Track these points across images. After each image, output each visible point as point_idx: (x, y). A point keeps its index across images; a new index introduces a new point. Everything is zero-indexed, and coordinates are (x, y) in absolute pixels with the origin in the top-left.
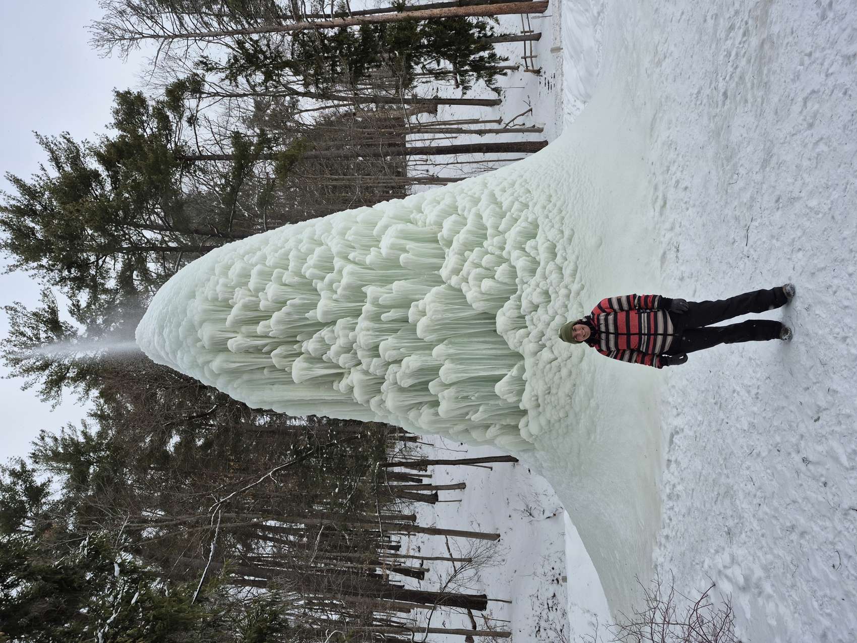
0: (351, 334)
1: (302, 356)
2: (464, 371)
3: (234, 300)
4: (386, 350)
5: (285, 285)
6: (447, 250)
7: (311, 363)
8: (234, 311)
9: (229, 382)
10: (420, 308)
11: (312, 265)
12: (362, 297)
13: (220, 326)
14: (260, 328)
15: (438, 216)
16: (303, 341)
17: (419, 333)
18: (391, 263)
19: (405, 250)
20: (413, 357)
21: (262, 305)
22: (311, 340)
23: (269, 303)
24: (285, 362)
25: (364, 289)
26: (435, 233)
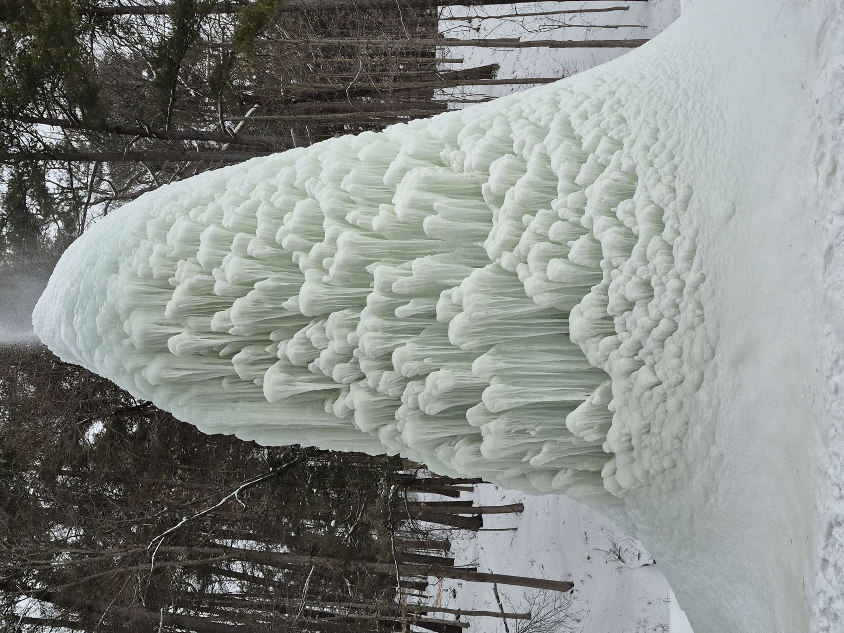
0: (350, 336)
1: (276, 364)
2: (519, 395)
3: (176, 279)
4: (402, 361)
5: (251, 257)
6: (495, 212)
7: (291, 374)
8: (177, 295)
9: (172, 397)
10: (455, 299)
11: (291, 229)
12: (367, 280)
13: (155, 317)
14: (215, 322)
15: (482, 156)
16: (279, 342)
17: (452, 337)
18: (412, 229)
19: (430, 210)
20: (443, 372)
21: (218, 287)
22: (291, 341)
23: (228, 285)
24: (252, 371)
25: (369, 268)
26: (478, 183)
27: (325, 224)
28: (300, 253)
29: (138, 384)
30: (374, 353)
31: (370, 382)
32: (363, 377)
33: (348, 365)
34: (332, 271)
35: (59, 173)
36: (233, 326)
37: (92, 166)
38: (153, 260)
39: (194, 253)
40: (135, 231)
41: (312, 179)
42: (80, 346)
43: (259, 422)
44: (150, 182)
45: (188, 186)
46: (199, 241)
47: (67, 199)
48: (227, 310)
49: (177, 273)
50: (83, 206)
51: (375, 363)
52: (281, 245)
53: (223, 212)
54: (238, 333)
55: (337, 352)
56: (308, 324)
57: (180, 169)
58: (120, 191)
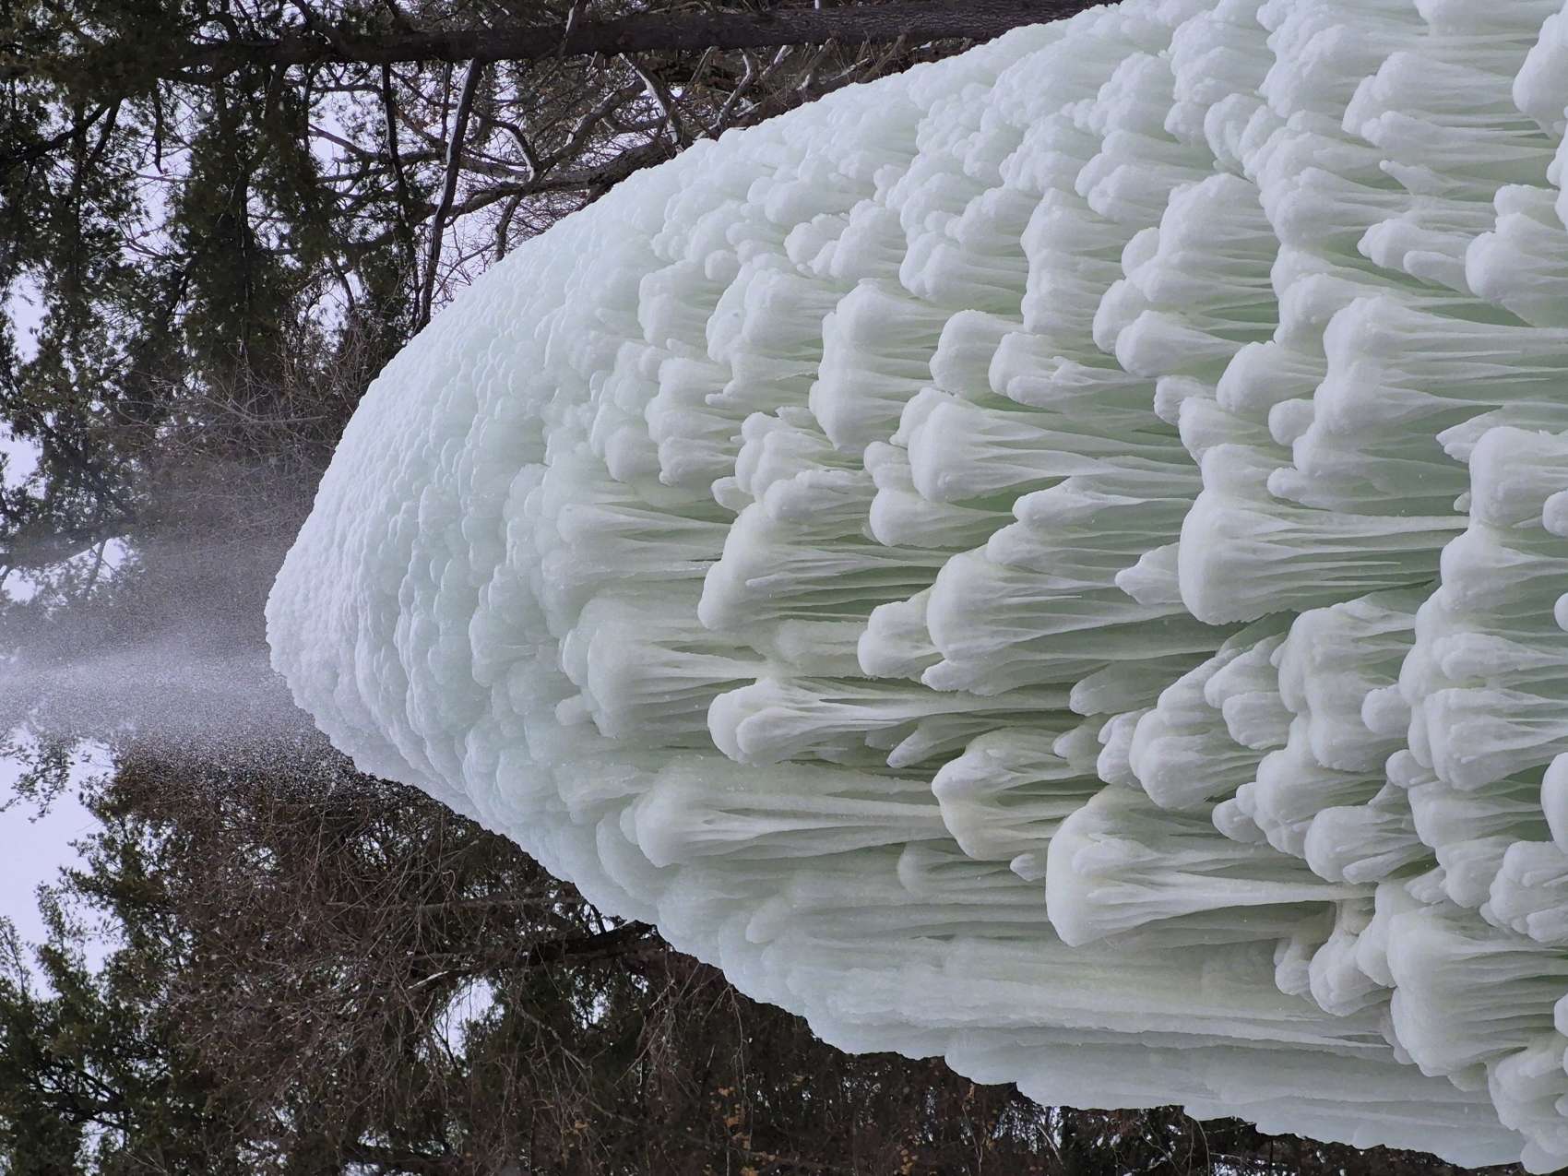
0: (1375, 701)
1: (1092, 801)
3: (738, 480)
7: (1151, 840)
8: (741, 541)
12: (1441, 486)
13: (668, 621)
14: (874, 641)
16: (1103, 718)
22: (1149, 719)
23: (920, 506)
24: (1004, 827)
25: (1451, 440)
27: (1278, 271)
28: (1185, 384)
29: (609, 861)
30: (1468, 770)
31: (1452, 881)
32: (1424, 863)
33: (1365, 814)
34: (1305, 449)
35: (352, 108)
36: (937, 658)
37: (460, 74)
38: (659, 412)
39: (800, 388)
40: (598, 312)
41: (1232, 99)
42: (418, 717)
43: (1032, 1016)
44: (651, 124)
45: (782, 142)
46: (819, 343)
47: (377, 194)
48: (916, 598)
49: (741, 463)
50: (430, 220)
51: (1474, 811)
52: (1112, 354)
53: (904, 236)
54: (951, 685)
55: (1323, 762)
56: (1212, 654)
57: (756, 71)
58: (552, 161)
